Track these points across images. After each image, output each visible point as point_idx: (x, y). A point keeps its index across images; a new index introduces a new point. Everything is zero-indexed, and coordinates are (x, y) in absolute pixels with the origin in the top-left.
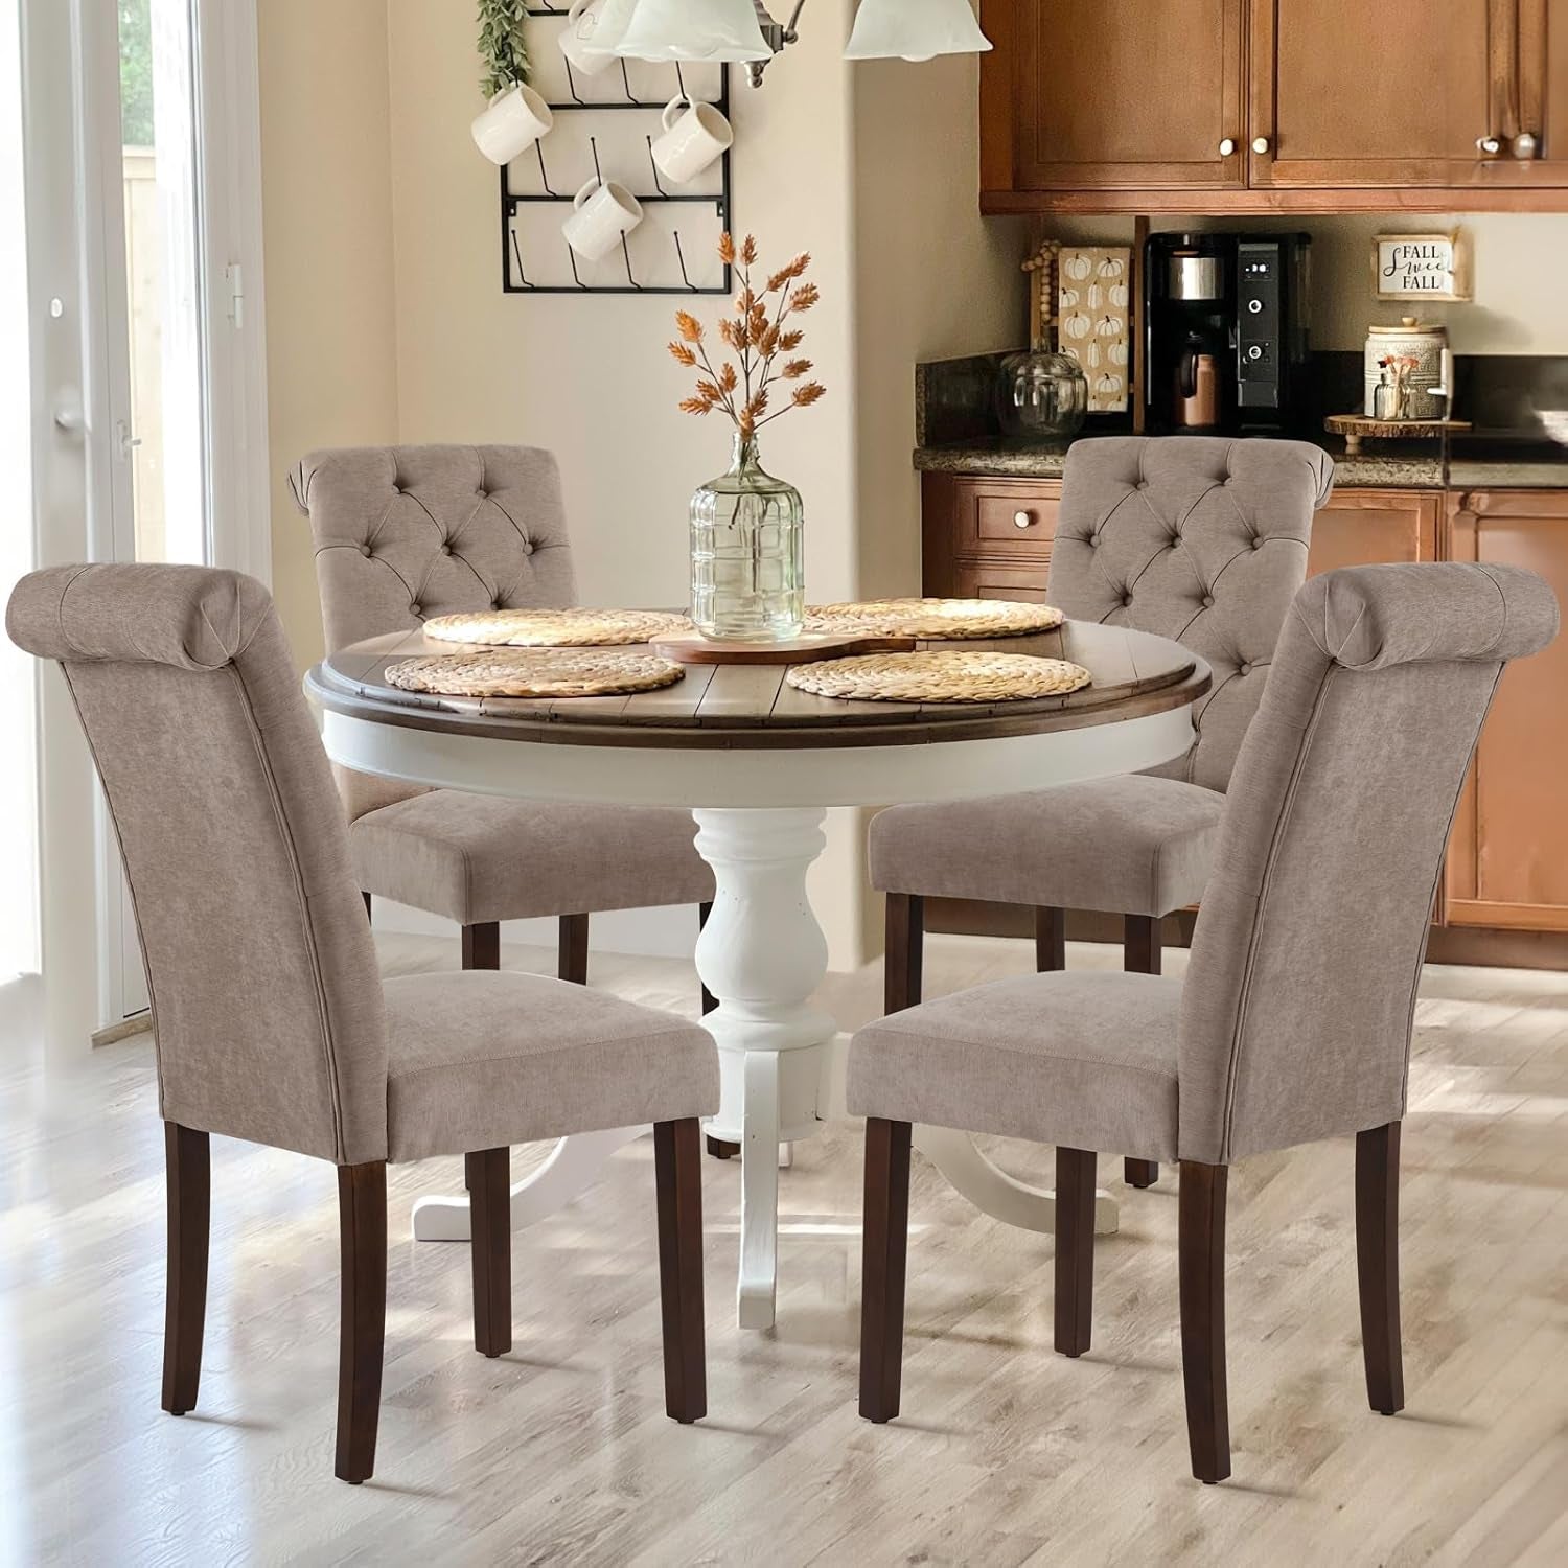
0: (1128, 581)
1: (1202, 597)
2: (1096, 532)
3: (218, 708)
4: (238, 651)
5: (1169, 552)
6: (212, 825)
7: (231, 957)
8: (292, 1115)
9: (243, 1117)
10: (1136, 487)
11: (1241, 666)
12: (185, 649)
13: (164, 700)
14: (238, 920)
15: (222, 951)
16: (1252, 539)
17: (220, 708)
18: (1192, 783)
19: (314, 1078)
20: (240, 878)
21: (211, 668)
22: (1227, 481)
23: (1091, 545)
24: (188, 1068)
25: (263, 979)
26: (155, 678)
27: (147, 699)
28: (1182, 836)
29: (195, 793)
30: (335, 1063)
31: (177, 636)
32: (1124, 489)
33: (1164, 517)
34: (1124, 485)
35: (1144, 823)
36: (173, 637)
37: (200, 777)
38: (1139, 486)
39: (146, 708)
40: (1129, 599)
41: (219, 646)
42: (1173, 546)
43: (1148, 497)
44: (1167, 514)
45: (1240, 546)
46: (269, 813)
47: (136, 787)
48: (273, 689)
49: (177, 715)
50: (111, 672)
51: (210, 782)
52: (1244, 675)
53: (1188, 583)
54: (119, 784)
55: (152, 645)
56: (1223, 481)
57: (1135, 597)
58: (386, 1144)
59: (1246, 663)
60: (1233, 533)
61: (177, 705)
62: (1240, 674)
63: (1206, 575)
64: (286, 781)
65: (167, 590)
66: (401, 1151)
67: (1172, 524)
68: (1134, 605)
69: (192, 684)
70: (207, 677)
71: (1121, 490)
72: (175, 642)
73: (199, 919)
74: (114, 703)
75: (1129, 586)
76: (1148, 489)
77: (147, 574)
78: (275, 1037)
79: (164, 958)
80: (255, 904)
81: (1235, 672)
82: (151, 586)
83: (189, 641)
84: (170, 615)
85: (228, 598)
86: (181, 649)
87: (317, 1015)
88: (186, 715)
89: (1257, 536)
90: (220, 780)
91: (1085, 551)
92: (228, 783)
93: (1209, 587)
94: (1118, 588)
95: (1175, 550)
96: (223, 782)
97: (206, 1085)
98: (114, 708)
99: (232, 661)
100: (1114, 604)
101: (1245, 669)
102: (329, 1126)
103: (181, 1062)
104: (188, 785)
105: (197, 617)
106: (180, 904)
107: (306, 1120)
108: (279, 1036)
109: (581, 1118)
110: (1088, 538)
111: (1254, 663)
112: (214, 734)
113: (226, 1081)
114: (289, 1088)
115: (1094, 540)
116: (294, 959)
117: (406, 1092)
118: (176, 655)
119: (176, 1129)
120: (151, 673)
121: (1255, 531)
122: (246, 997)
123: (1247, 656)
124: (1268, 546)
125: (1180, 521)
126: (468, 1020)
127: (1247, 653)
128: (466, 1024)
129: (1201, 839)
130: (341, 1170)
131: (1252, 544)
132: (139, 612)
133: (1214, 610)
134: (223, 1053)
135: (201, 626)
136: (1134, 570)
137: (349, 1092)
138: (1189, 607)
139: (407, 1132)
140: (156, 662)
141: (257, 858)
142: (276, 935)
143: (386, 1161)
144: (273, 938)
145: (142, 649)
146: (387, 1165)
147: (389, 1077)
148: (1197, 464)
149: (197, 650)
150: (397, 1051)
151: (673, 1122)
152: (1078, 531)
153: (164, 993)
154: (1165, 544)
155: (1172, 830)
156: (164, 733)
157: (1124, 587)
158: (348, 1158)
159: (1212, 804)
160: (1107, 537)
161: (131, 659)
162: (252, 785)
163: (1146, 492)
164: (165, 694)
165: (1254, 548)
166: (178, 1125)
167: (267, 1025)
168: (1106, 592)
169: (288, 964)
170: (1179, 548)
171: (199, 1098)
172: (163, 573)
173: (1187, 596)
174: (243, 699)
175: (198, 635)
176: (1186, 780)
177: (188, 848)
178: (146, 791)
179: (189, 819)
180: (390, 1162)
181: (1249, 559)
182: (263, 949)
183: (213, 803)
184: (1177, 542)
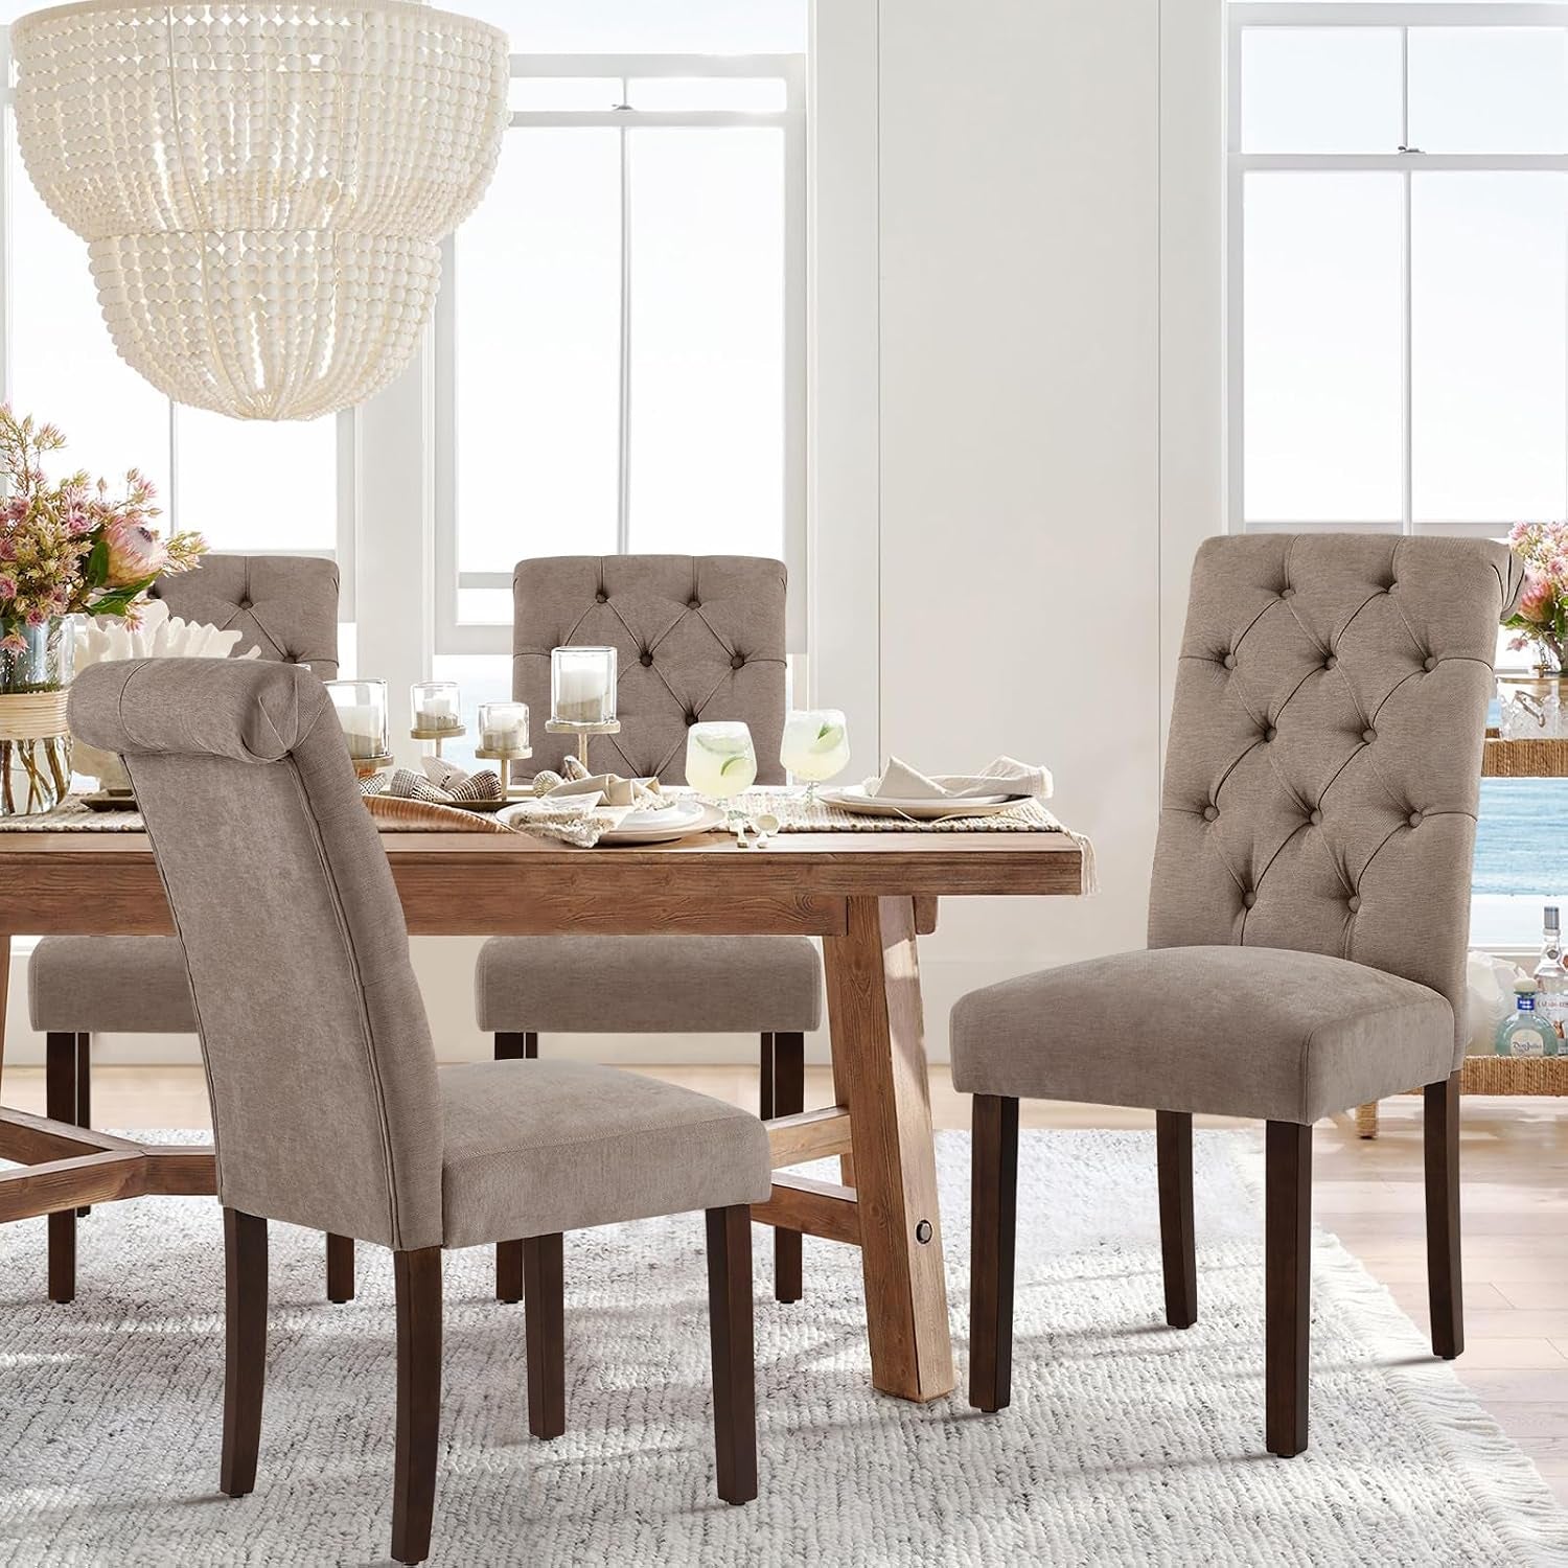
0: (1269, 713)
1: (1362, 730)
2: (1232, 652)
3: (276, 800)
4: (297, 742)
5: (1321, 675)
6: (270, 915)
7: (288, 1046)
8: (348, 1200)
9: (301, 1203)
10: (1281, 596)
11: (1410, 816)
12: (244, 743)
13: (223, 792)
14: (296, 1009)
15: (280, 1040)
16: (1423, 659)
17: (278, 801)
18: (1350, 960)
19: (370, 1167)
20: (298, 967)
21: (269, 761)
22: (1392, 588)
23: (1225, 667)
24: (245, 1155)
25: (320, 1067)
26: (213, 771)
27: (205, 791)
28: (1339, 1025)
29: (254, 884)
30: (390, 1149)
31: (235, 729)
32: (1266, 598)
33: (1316, 634)
34: (1266, 592)
35: (1291, 1008)
36: (231, 730)
37: (257, 868)
38: (1284, 594)
39: (206, 800)
40: (1272, 733)
41: (277, 739)
42: (1326, 667)
43: (1295, 608)
44: (1319, 630)
45: (1408, 667)
46: (327, 904)
47: (195, 878)
48: (330, 781)
49: (235, 806)
50: (171, 765)
51: (268, 873)
52: (1413, 827)
53: (1345, 714)
54: (178, 875)
55: (210, 738)
56: (1388, 589)
57: (1280, 731)
58: (441, 1230)
59: (1415, 811)
60: (1400, 653)
61: (236, 799)
62: (1409, 825)
63: (1366, 705)
64: (343, 872)
65: (225, 684)
66: (456, 1238)
67: (1323, 639)
68: (1278, 740)
69: (251, 777)
70: (265, 769)
71: (1263, 598)
72: (233, 735)
73: (257, 1008)
74: (173, 796)
75: (1272, 719)
76: (1294, 597)
77: (206, 667)
78: (332, 1125)
79: (223, 1047)
80: (312, 993)
81: (1402, 823)
82: (210, 680)
83: (247, 735)
84: (229, 708)
85: (285, 692)
86: (239, 743)
87: (372, 1102)
88: (244, 807)
89: (1430, 656)
90: (278, 871)
91: (1217, 675)
92: (285, 874)
93: (1371, 718)
94: (1259, 720)
95: (1328, 672)
96: (280, 874)
97: (264, 1171)
98: (173, 800)
99: (290, 754)
100: (1253, 740)
101: (1414, 819)
102: (386, 1211)
103: (238, 1149)
104: (246, 875)
105: (255, 710)
106: (238, 994)
107: (363, 1207)
108: (336, 1124)
109: (632, 1204)
110: (1221, 657)
111: (1426, 812)
112: (271, 826)
113: (283, 1167)
114: (346, 1175)
115: (1229, 660)
116: (351, 1048)
117: (461, 1179)
118: (234, 748)
119: (234, 1217)
120: (210, 765)
121: (1427, 649)
122: (303, 1085)
123: (1417, 803)
124: (1443, 668)
125: (1333, 639)
126: (523, 1109)
127: (1417, 798)
128: (520, 1113)
129: (1360, 1029)
130: (397, 1256)
131: (1423, 666)
132: (199, 705)
133: (1378, 747)
134: (280, 1140)
135: (259, 719)
136: (1279, 697)
137: (405, 1179)
138: (1345, 742)
139: (461, 1218)
140: (215, 755)
141: (314, 949)
142: (333, 1023)
143: (441, 1246)
144: (330, 1026)
145: (201, 743)
146: (442, 1250)
147: (444, 1165)
148: (1355, 566)
149: (255, 742)
150: (452, 1139)
151: (724, 1208)
152: (1209, 649)
153: (222, 1082)
154: (1317, 665)
155: (1325, 1017)
156: (222, 824)
157: (1266, 718)
158: (404, 1245)
159: (1375, 985)
160: (1245, 655)
161: (190, 752)
162: (309, 876)
163: (1292, 601)
164: (223, 787)
165: (1427, 671)
166: (237, 1211)
167: (324, 1113)
168: (1243, 724)
169: (345, 1053)
170: (1332, 671)
171: (256, 1185)
172: (222, 666)
173: (1343, 730)
174: (301, 793)
175: (256, 729)
176: (1341, 954)
177: (246, 938)
178: (205, 881)
179: (247, 910)
180: (446, 1247)
181: (1418, 683)
182: (321, 1037)
183: (270, 893)
184: (1331, 662)
